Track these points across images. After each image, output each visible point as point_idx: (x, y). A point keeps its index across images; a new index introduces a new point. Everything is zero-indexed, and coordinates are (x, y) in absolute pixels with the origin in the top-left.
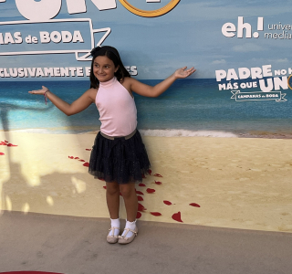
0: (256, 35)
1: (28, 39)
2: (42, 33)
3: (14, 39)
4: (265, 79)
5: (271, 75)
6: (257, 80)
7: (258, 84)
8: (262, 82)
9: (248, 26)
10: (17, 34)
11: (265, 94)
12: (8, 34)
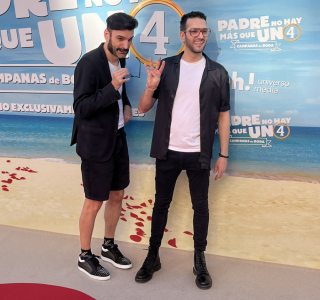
0: (247, 88)
1: (52, 80)
2: (63, 76)
3: (40, 79)
4: (254, 126)
5: (259, 123)
6: (247, 127)
7: (248, 131)
8: (251, 129)
9: (241, 80)
10: (42, 75)
11: (253, 139)
12: (34, 75)
